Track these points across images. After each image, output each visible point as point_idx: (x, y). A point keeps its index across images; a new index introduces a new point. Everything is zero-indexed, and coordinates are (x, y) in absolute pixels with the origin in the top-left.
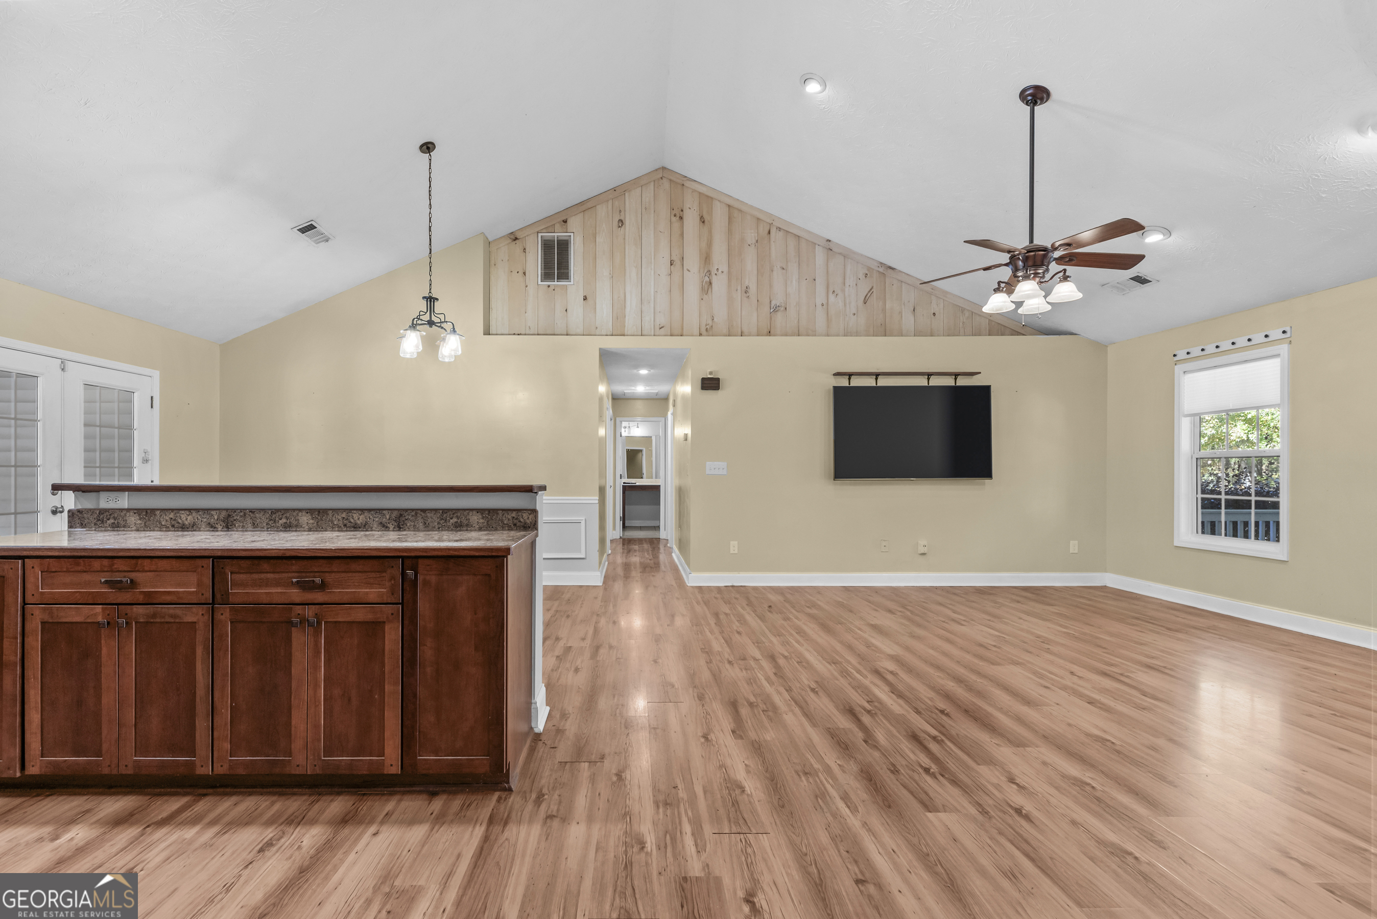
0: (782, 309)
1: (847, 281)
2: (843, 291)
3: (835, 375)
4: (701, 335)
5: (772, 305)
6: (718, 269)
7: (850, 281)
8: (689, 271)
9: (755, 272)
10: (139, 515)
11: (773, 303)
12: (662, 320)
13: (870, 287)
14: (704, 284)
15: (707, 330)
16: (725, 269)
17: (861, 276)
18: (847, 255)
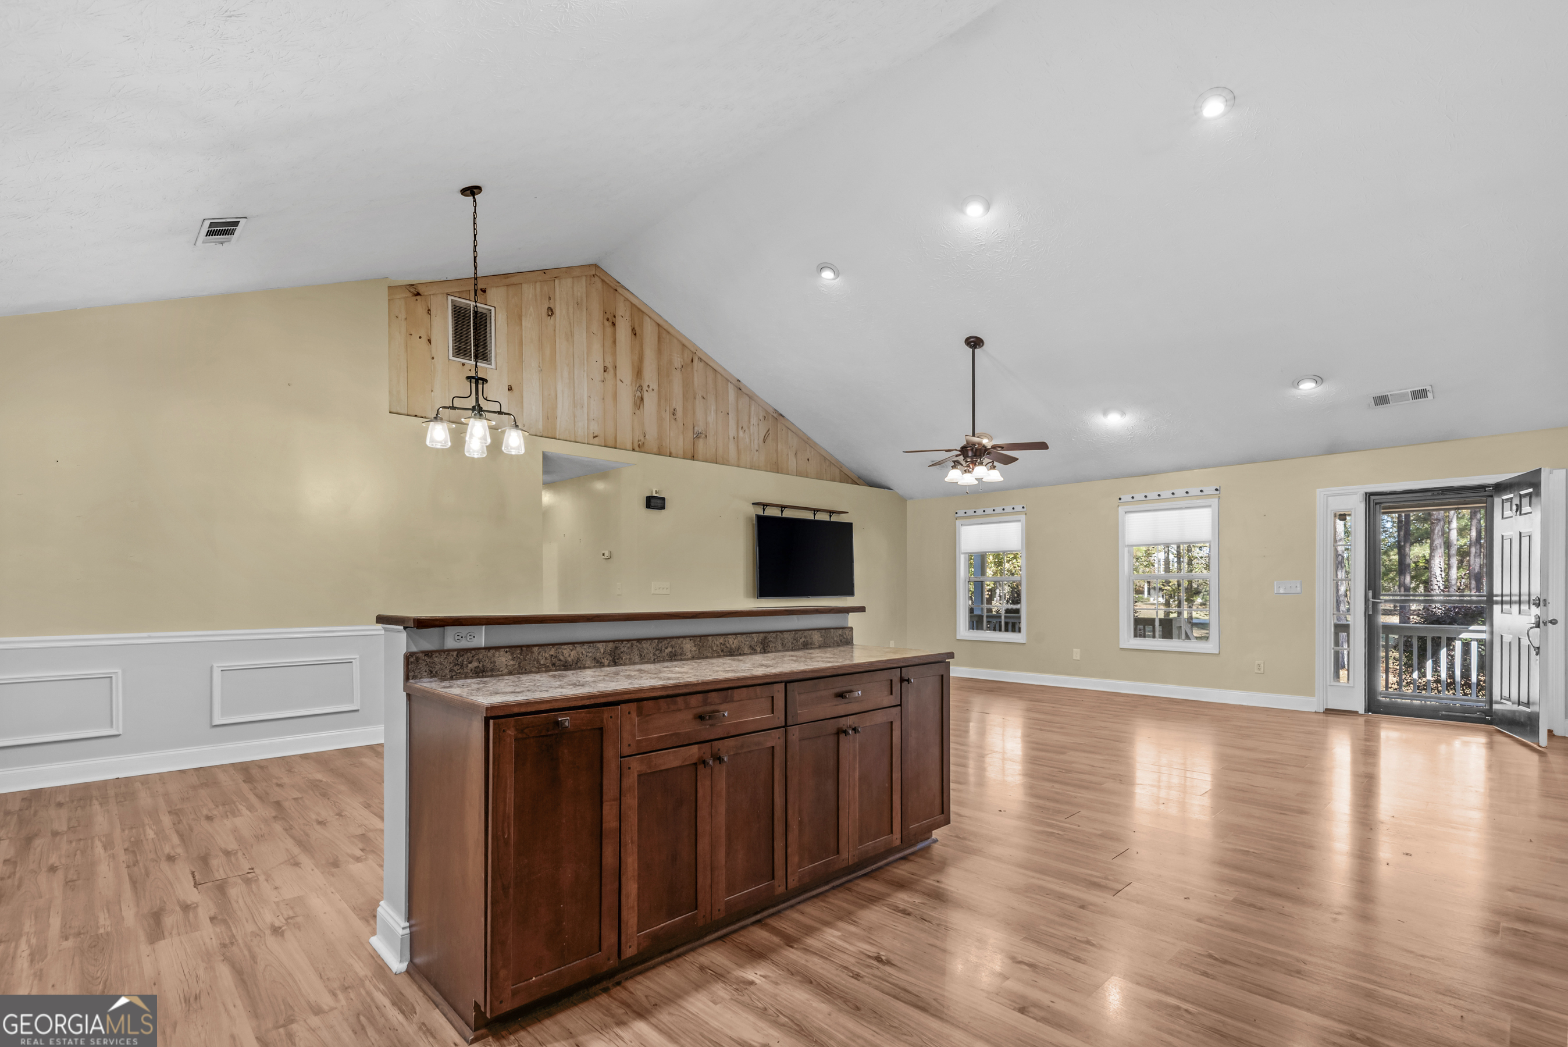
0: (703, 436)
1: (752, 419)
2: (749, 428)
3: (753, 504)
4: (634, 450)
5: (696, 431)
6: (648, 386)
7: (754, 421)
8: (621, 381)
9: (681, 396)
10: (512, 654)
11: (696, 429)
12: (595, 428)
13: (767, 429)
14: (636, 398)
15: (639, 445)
16: (656, 387)
17: (761, 418)
18: (751, 397)
